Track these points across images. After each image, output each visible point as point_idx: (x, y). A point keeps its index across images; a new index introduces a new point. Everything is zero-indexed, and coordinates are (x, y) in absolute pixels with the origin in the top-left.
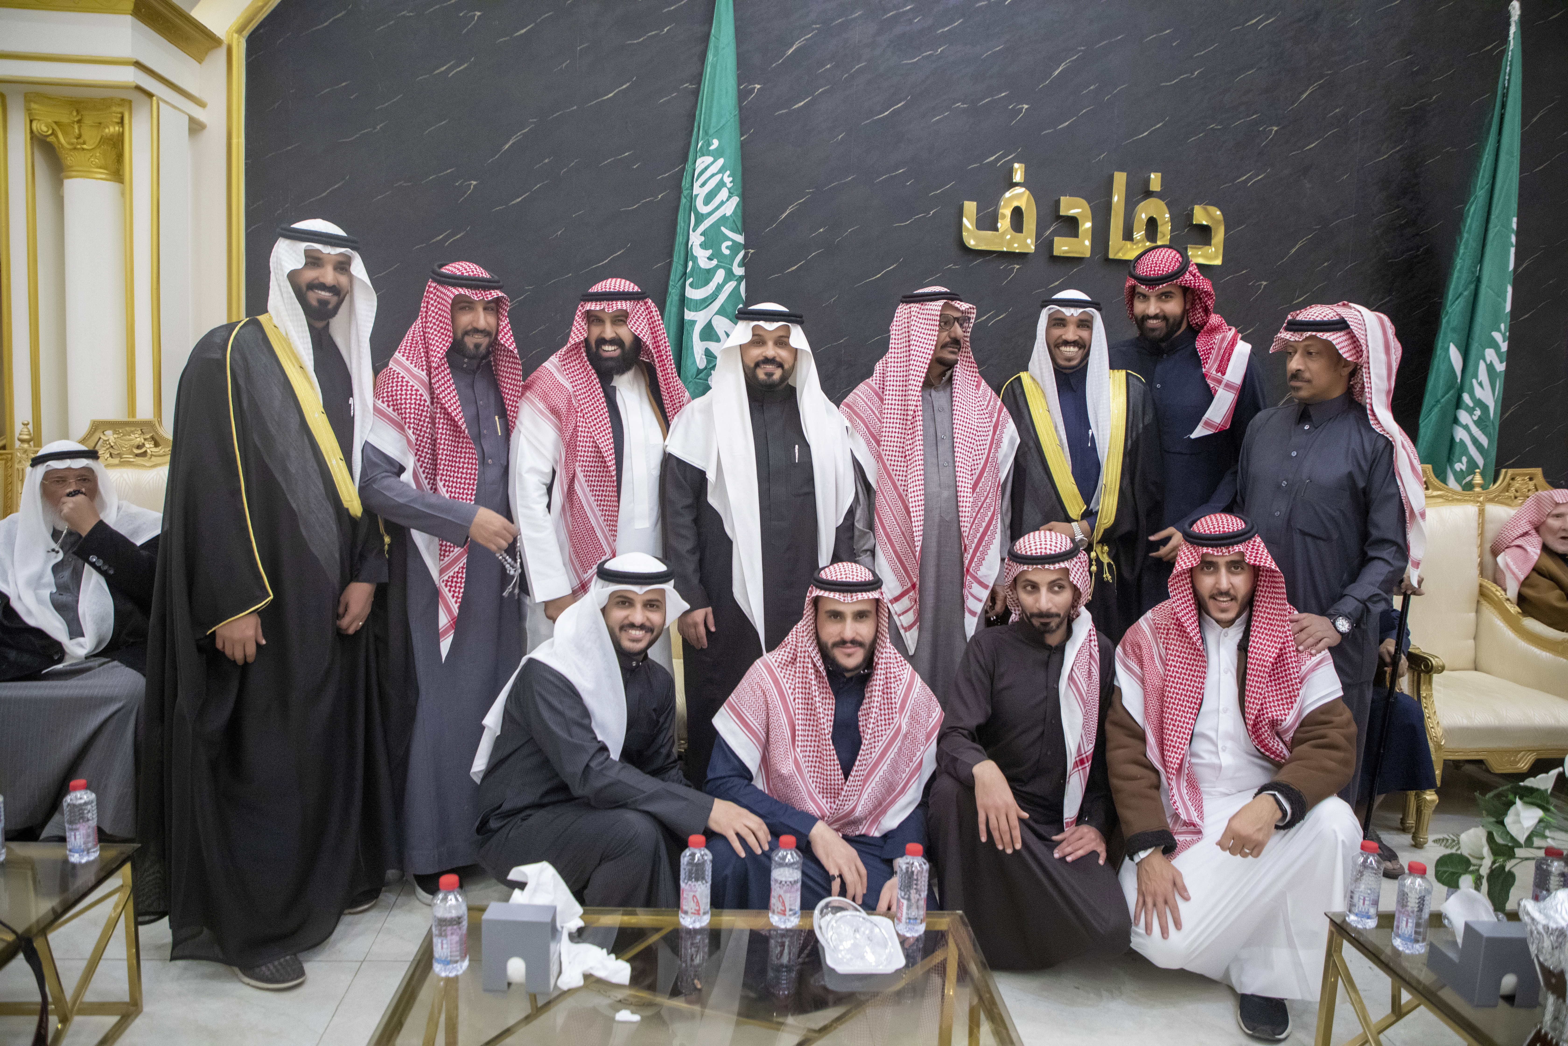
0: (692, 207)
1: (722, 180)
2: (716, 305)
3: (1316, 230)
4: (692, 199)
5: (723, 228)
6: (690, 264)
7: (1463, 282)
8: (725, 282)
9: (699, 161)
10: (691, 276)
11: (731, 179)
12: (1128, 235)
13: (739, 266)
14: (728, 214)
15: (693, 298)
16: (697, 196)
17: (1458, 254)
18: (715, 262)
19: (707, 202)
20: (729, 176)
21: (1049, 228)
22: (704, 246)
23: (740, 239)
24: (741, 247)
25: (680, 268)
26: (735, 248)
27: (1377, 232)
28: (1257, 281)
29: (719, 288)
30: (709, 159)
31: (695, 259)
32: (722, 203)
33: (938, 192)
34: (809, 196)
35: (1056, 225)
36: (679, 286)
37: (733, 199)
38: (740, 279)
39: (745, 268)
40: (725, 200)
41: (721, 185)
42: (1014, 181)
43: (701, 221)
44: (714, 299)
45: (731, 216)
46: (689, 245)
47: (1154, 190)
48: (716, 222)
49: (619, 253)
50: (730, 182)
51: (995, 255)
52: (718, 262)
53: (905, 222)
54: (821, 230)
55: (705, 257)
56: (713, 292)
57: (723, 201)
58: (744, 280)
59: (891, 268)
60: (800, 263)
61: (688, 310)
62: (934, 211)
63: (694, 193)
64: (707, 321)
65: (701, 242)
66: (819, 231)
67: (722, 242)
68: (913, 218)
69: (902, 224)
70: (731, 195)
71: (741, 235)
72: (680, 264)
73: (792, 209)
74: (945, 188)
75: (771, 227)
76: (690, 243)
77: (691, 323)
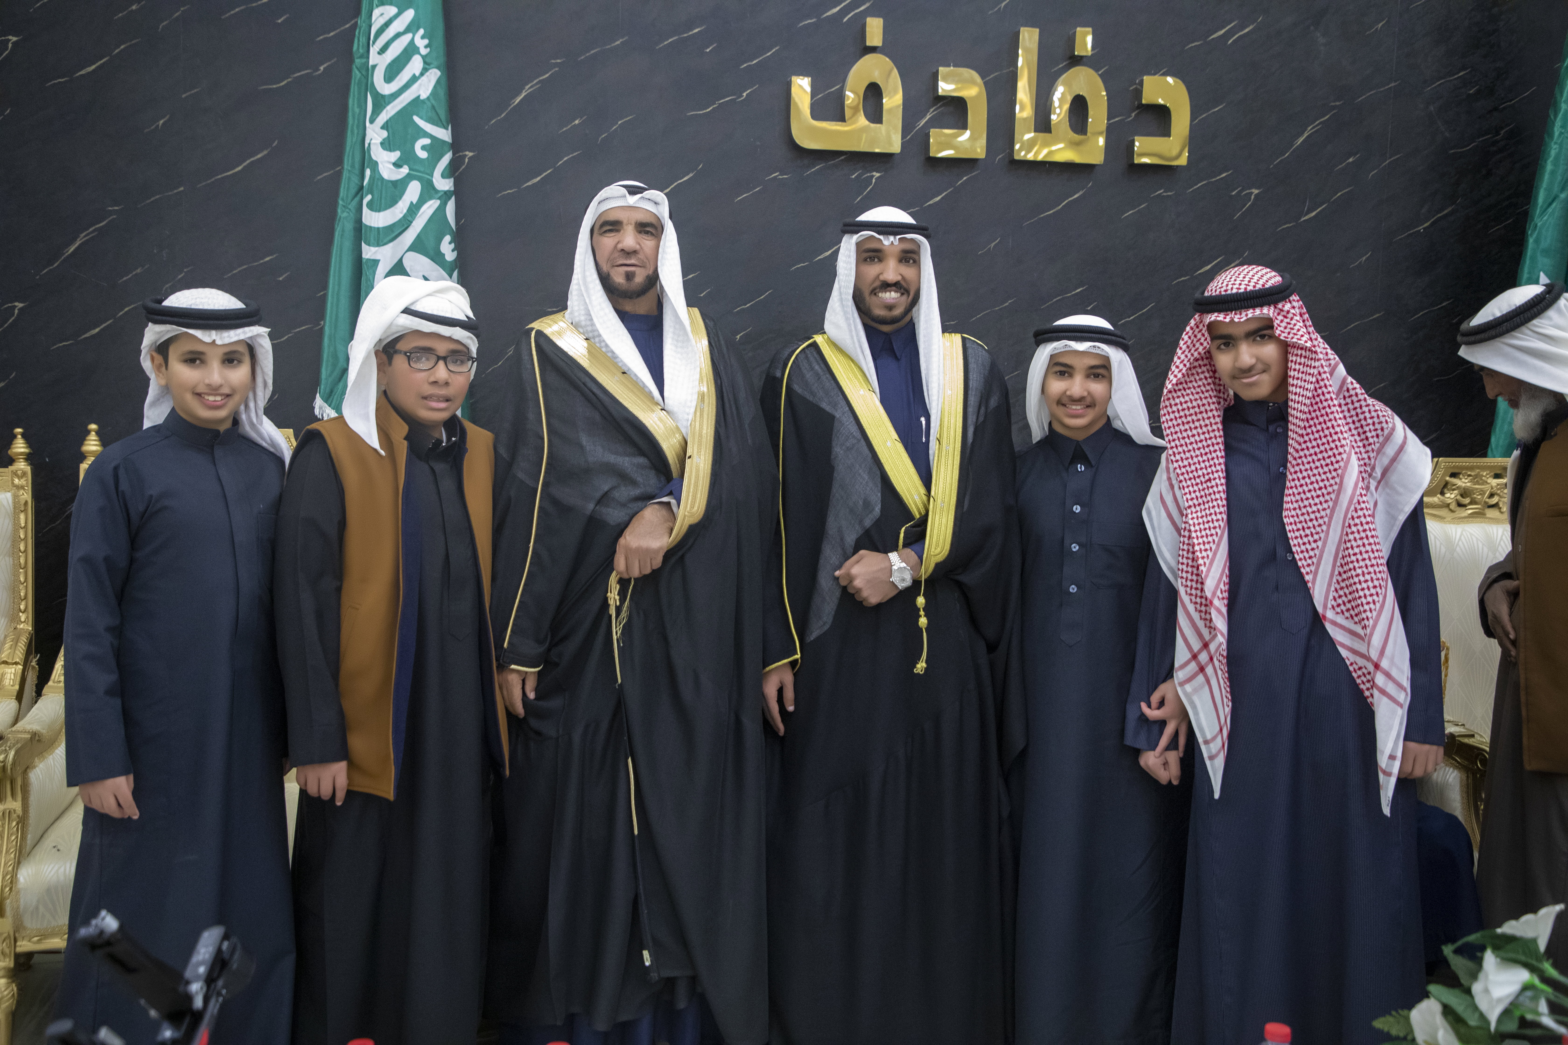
0: (367, 85)
1: (412, 41)
2: (410, 236)
3: (1334, 107)
4: (368, 71)
5: (416, 119)
6: (368, 172)
7: (1559, 178)
8: (422, 201)
9: (376, 12)
10: (370, 191)
11: (426, 41)
12: (1043, 124)
13: (443, 176)
15: (372, 225)
16: (374, 67)
17: (1551, 136)
18: (405, 170)
19: (389, 77)
20: (423, 37)
21: (925, 115)
22: (387, 145)
23: (444, 134)
24: (446, 148)
25: (355, 180)
26: (436, 148)
27: (1432, 108)
28: (1244, 189)
29: (413, 210)
30: (392, 10)
31: (374, 165)
32: (414, 79)
33: (755, 62)
34: (557, 69)
35: (932, 110)
36: (350, 207)
37: (431, 73)
38: (445, 196)
39: (452, 180)
40: (417, 74)
41: (410, 51)
42: (868, 44)
43: (385, 107)
44: (406, 226)
45: (428, 98)
46: (366, 145)
47: (1083, 54)
48: (404, 108)
49: (259, 156)
50: (426, 47)
51: (843, 158)
52: (410, 169)
53: (706, 109)
54: (577, 122)
55: (390, 162)
56: (404, 216)
57: (414, 75)
58: (453, 198)
59: (685, 179)
60: (545, 172)
61: (369, 245)
62: (748, 92)
63: (371, 63)
64: (395, 261)
65: (384, 139)
66: (573, 124)
67: (415, 139)
68: (717, 103)
69: (701, 112)
70: (427, 66)
71: (447, 128)
72: (352, 171)
73: (531, 90)
74: (764, 56)
75: (499, 118)
76: (367, 141)
77: (370, 263)
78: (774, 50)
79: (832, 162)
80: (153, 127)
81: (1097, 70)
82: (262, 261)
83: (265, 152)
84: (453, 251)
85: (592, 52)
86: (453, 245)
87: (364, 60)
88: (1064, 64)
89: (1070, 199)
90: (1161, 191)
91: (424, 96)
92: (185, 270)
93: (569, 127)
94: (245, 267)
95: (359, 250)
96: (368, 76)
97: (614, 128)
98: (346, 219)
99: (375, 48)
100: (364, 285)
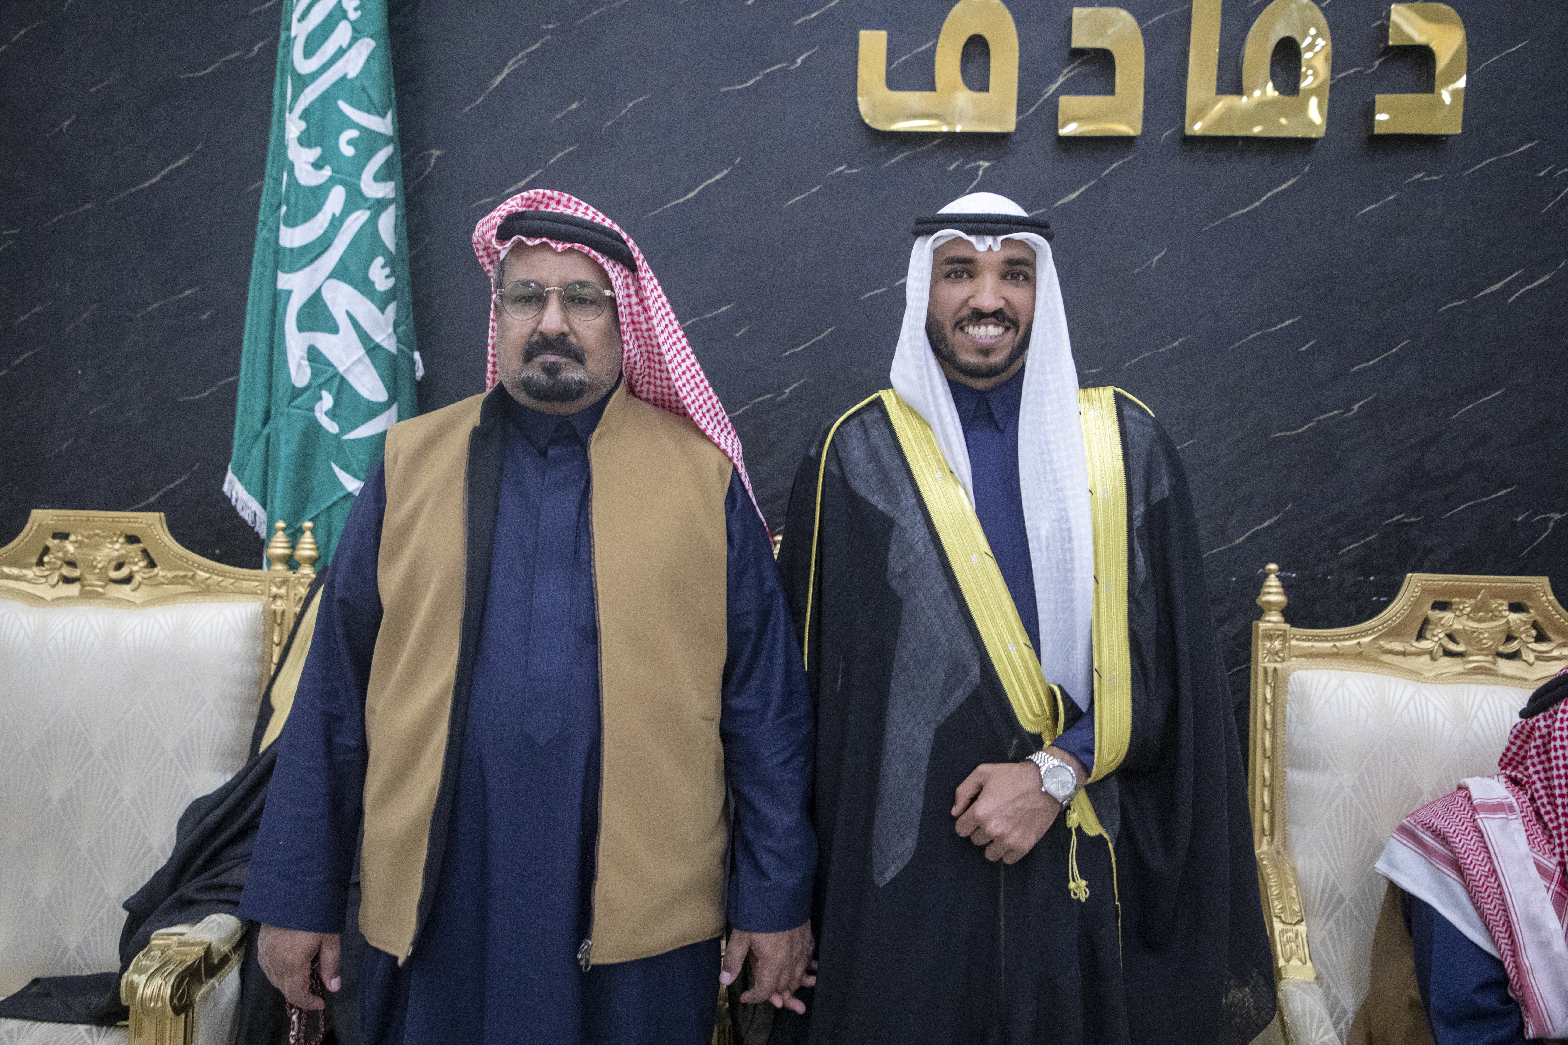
0: (287, 63)
2: (331, 259)
5: (342, 104)
6: (285, 176)
8: (348, 211)
10: (286, 201)
12: (1231, 83)
13: (377, 178)
15: (289, 246)
16: (295, 38)
18: (327, 172)
19: (310, 50)
22: (305, 141)
23: (380, 124)
24: (385, 140)
25: (273, 187)
26: (368, 143)
28: (1558, 168)
29: (336, 223)
31: (291, 166)
32: (341, 52)
33: (813, 15)
34: (549, 37)
35: (1066, 70)
36: (269, 223)
37: (362, 44)
38: (380, 205)
39: (392, 184)
40: (345, 46)
41: (338, 14)
43: (302, 91)
44: (326, 245)
45: (358, 77)
46: (286, 142)
48: (327, 91)
49: (180, 163)
50: (356, 9)
51: (936, 142)
52: (333, 171)
53: (746, 82)
54: (574, 106)
55: (308, 163)
56: (326, 233)
57: (341, 47)
58: (392, 208)
59: (716, 177)
60: (533, 172)
61: (283, 271)
62: (804, 57)
63: (293, 34)
64: (312, 291)
65: (302, 133)
66: (570, 109)
67: (340, 131)
68: (761, 73)
69: (740, 87)
70: (358, 36)
71: (383, 116)
72: (273, 178)
73: (515, 66)
74: (827, 7)
75: (474, 105)
76: (286, 137)
77: (283, 295)
79: (920, 150)
80: (56, 130)
82: (181, 296)
83: (187, 158)
84: (387, 277)
85: (595, 12)
86: (387, 270)
87: (287, 33)
89: (1272, 192)
90: (1421, 175)
91: (352, 74)
92: (92, 307)
93: (564, 113)
94: (161, 303)
95: (274, 279)
96: (288, 52)
97: (623, 112)
98: (266, 240)
99: (296, 16)
100: (277, 323)
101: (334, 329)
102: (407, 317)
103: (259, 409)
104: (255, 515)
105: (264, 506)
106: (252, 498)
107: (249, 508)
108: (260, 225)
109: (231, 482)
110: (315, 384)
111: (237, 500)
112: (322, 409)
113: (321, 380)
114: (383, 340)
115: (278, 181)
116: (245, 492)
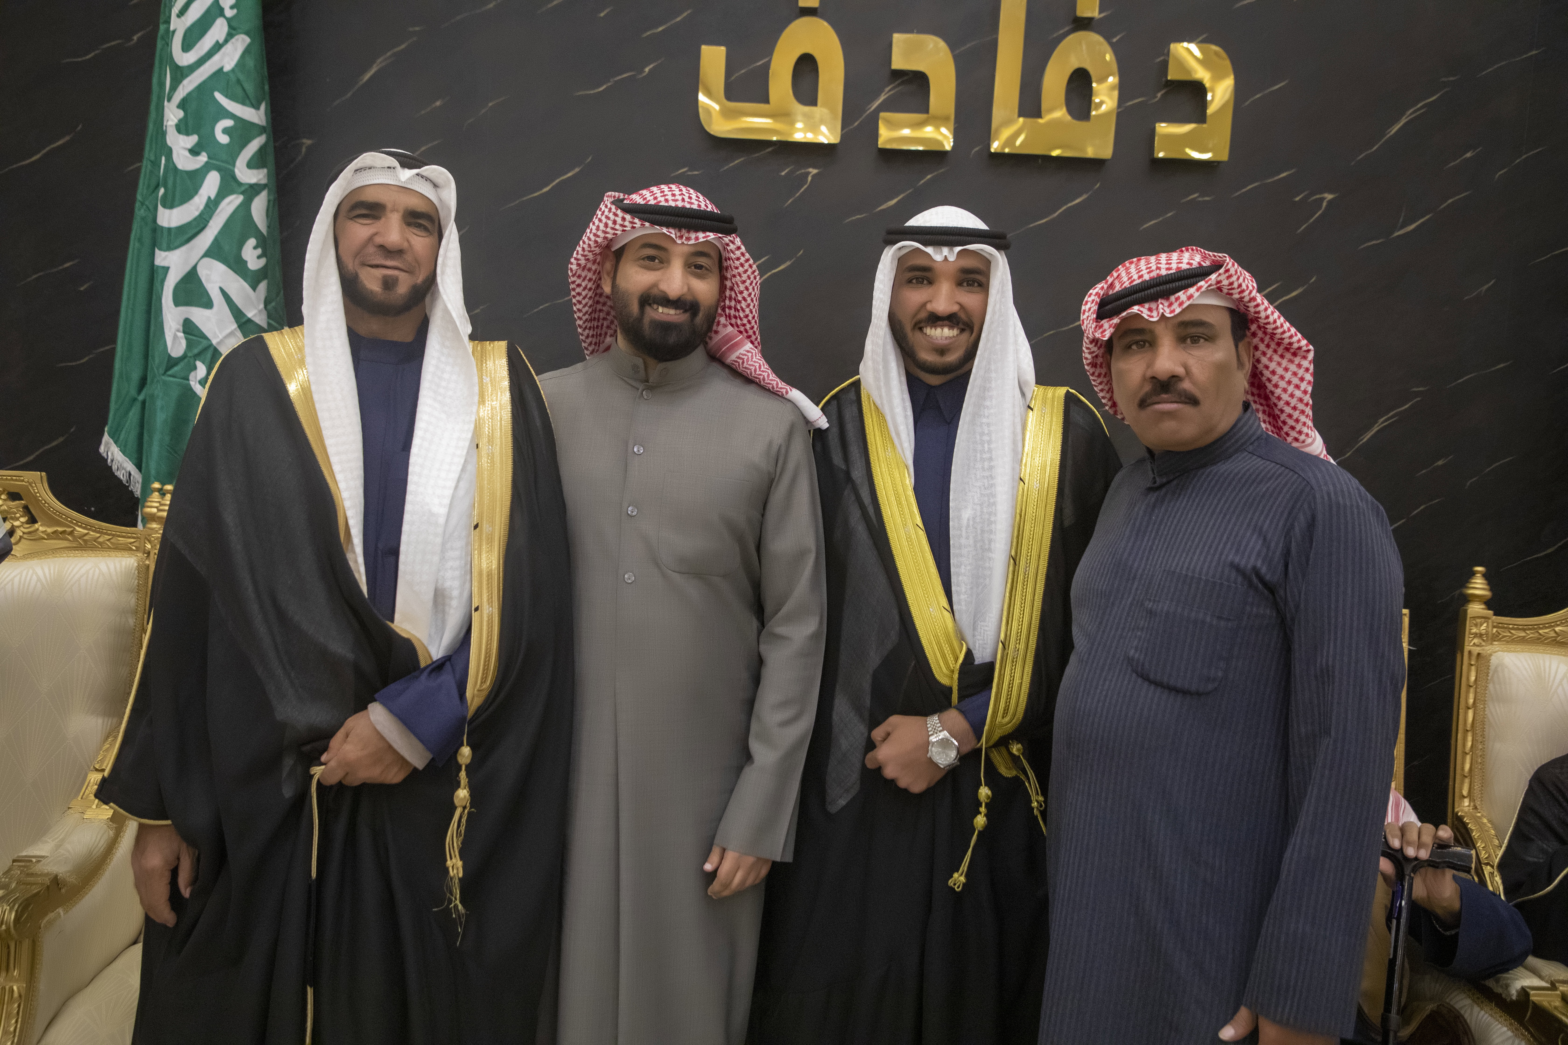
0: (167, 53)
2: (206, 239)
3: (1445, 84)
4: (166, 39)
5: (218, 96)
6: (164, 159)
8: (222, 195)
10: (164, 183)
12: (1030, 105)
13: (250, 165)
14: (228, 68)
15: (166, 226)
16: (174, 32)
18: (203, 158)
19: (188, 44)
22: (183, 128)
23: (255, 116)
24: (258, 130)
25: (151, 170)
26: (242, 132)
28: (1312, 194)
29: (212, 206)
31: (169, 151)
32: (217, 47)
33: (660, 29)
34: (415, 39)
35: (887, 89)
36: (147, 203)
37: (237, 40)
38: (253, 190)
39: (265, 171)
40: (221, 41)
41: (215, 11)
42: (801, 4)
43: (181, 82)
44: (202, 226)
45: (233, 70)
46: (164, 128)
47: (1088, 14)
48: (204, 83)
49: (60, 143)
50: (232, 7)
51: (770, 149)
52: (209, 157)
53: (597, 88)
54: (438, 103)
55: (186, 149)
56: (202, 213)
57: (217, 42)
58: (264, 194)
59: (570, 175)
61: (160, 249)
62: (651, 66)
63: (172, 28)
64: (188, 268)
65: (180, 121)
66: (434, 106)
67: (217, 121)
68: (611, 80)
69: (592, 92)
70: (234, 32)
71: (257, 108)
72: (151, 161)
73: (383, 64)
74: (673, 22)
75: (343, 99)
76: (165, 124)
77: (160, 271)
78: (685, 14)
79: (757, 155)
81: (1108, 38)
83: (67, 138)
84: (259, 257)
85: (459, 17)
86: (259, 251)
87: (165, 26)
88: (1066, 29)
89: (1070, 205)
90: (1196, 195)
93: (429, 109)
94: (41, 273)
95: (152, 255)
96: (168, 44)
97: (484, 111)
98: (143, 219)
99: (175, 11)
100: (154, 297)
101: (208, 304)
102: (277, 295)
103: (136, 376)
104: (130, 474)
105: (139, 467)
106: (128, 459)
107: (124, 469)
108: (137, 205)
109: (107, 444)
110: (189, 354)
111: (112, 461)
112: (196, 378)
113: (196, 351)
114: (255, 315)
115: (156, 164)
116: (120, 453)
